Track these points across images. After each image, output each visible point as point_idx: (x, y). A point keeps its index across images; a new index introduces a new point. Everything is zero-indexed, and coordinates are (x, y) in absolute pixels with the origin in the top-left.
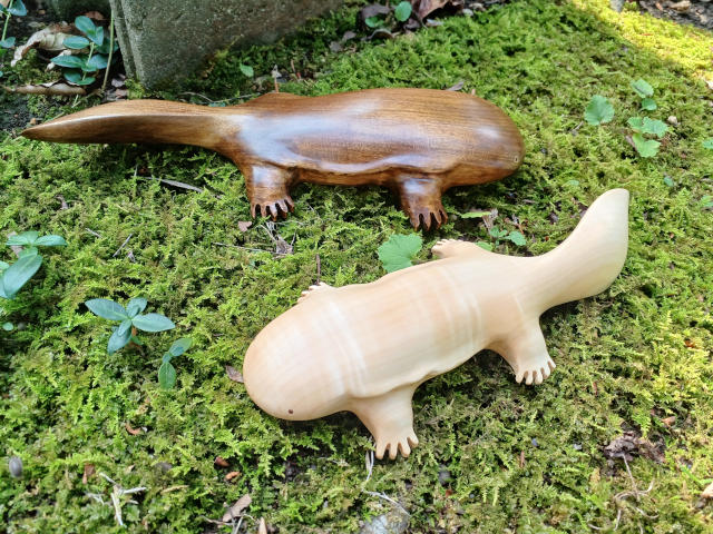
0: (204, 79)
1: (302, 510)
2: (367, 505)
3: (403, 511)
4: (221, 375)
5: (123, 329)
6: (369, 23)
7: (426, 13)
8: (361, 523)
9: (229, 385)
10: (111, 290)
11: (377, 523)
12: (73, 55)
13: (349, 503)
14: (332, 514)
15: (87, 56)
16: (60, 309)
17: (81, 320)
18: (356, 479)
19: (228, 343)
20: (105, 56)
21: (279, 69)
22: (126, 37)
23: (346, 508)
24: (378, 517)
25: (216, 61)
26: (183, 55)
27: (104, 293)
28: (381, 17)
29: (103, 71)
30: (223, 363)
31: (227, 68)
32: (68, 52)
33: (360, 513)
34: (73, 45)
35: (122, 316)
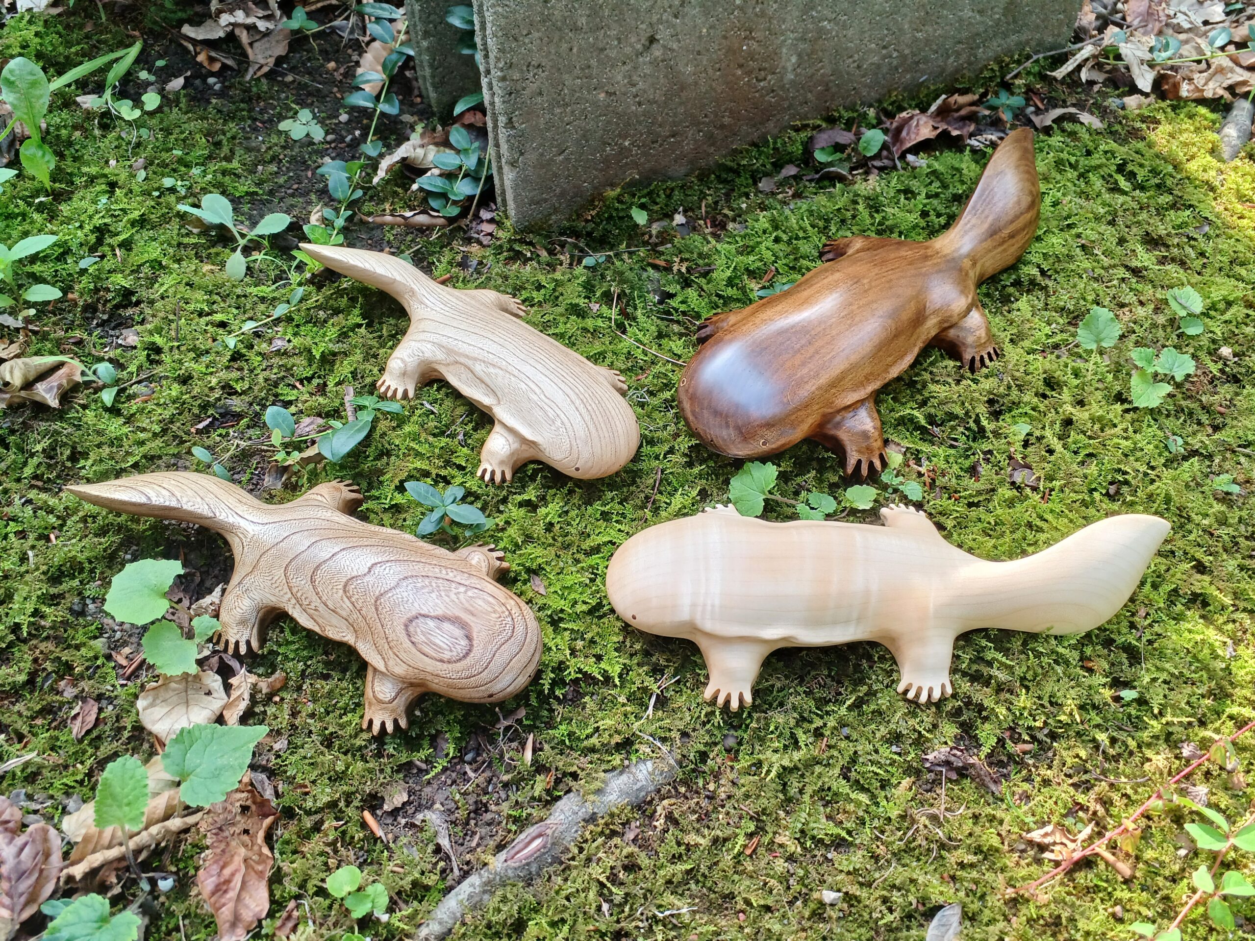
0: (587, 221)
1: (571, 735)
2: (637, 746)
3: (672, 762)
4: (525, 582)
5: (436, 515)
6: (820, 156)
7: (908, 145)
8: (626, 762)
9: (530, 594)
10: (434, 472)
11: (642, 766)
12: (441, 175)
13: (617, 739)
14: (598, 745)
15: (457, 177)
16: (381, 483)
17: (399, 499)
18: (632, 717)
19: (539, 551)
20: (477, 179)
21: (685, 211)
22: (500, 168)
23: (613, 742)
24: (644, 761)
25: (603, 199)
26: (563, 194)
27: (426, 474)
28: (838, 148)
29: (471, 198)
30: (529, 571)
31: (617, 209)
32: (436, 172)
33: (628, 753)
34: (444, 164)
35: (438, 502)
